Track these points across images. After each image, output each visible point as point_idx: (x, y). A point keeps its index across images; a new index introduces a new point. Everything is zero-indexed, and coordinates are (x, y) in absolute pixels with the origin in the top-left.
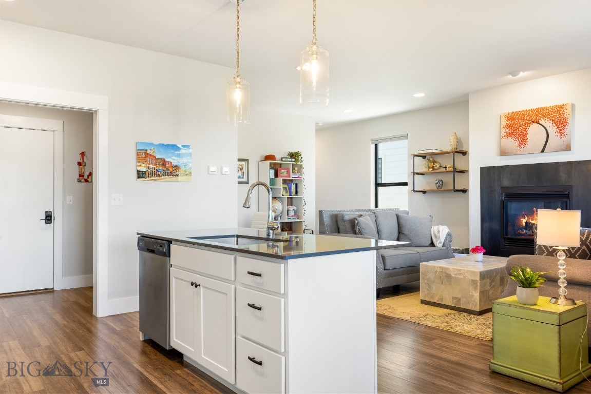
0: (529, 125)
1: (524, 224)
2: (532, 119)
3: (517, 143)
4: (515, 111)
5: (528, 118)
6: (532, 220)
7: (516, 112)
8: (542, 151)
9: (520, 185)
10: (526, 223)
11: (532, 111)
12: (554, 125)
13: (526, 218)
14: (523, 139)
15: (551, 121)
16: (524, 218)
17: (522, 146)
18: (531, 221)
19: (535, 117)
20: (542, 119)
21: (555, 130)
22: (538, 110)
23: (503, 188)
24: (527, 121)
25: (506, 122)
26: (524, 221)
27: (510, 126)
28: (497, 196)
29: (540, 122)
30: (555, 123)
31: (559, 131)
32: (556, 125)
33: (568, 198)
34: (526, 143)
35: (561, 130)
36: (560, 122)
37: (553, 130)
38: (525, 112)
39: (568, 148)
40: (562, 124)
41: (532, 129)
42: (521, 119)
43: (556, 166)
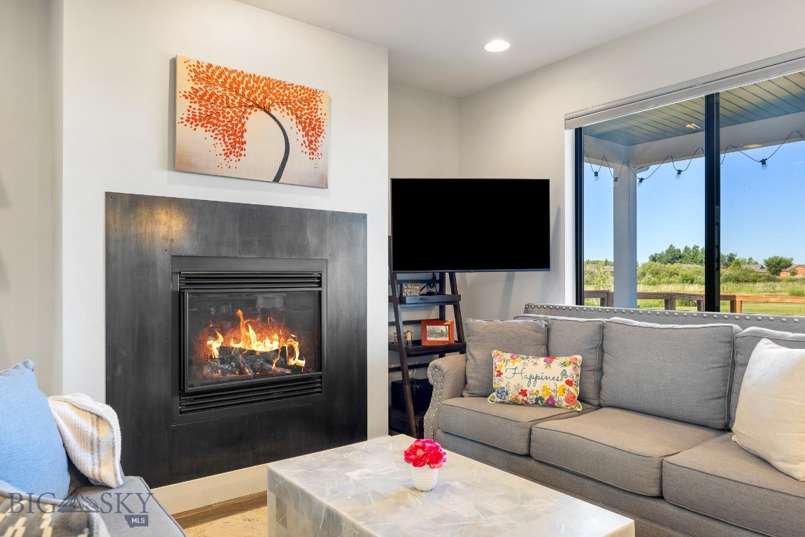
0: (248, 110)
1: (216, 353)
2: (255, 99)
3: (220, 148)
4: (215, 64)
5: (247, 92)
6: (237, 340)
7: (218, 68)
8: (277, 179)
9: (224, 252)
10: (221, 349)
11: (257, 80)
12: (300, 127)
14: (235, 142)
15: (295, 120)
16: (216, 338)
17: (232, 156)
18: (232, 344)
19: (261, 97)
20: (276, 106)
21: (301, 140)
22: (268, 82)
23: (176, 258)
24: (244, 100)
25: (192, 84)
26: (215, 345)
27: (202, 97)
28: (160, 281)
29: (273, 112)
30: (300, 123)
31: (307, 143)
32: (304, 129)
33: (320, 284)
34: (243, 152)
35: (311, 142)
36: (310, 124)
37: (297, 137)
38: (238, 76)
39: (322, 184)
40: (313, 129)
41: (256, 122)
42: (231, 89)
43: (299, 216)
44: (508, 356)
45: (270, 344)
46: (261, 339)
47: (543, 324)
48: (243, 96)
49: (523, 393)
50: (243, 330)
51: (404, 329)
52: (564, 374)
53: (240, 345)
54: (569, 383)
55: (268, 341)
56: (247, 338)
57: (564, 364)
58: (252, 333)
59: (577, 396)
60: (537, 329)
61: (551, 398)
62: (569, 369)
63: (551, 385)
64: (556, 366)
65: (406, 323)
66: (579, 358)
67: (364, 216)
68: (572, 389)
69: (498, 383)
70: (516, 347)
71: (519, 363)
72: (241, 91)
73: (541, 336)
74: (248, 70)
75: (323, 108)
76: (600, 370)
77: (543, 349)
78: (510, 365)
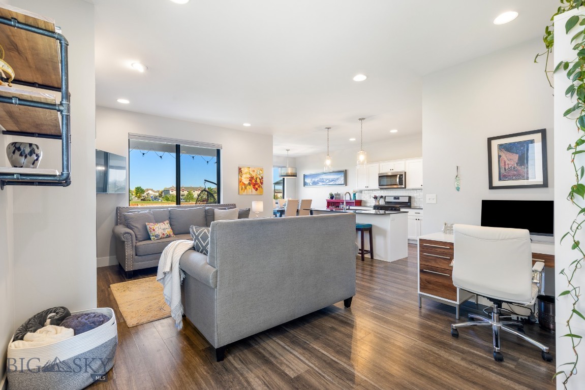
49: (163, 234)
64: (165, 225)
66: (168, 221)
69: (152, 234)
78: (156, 226)
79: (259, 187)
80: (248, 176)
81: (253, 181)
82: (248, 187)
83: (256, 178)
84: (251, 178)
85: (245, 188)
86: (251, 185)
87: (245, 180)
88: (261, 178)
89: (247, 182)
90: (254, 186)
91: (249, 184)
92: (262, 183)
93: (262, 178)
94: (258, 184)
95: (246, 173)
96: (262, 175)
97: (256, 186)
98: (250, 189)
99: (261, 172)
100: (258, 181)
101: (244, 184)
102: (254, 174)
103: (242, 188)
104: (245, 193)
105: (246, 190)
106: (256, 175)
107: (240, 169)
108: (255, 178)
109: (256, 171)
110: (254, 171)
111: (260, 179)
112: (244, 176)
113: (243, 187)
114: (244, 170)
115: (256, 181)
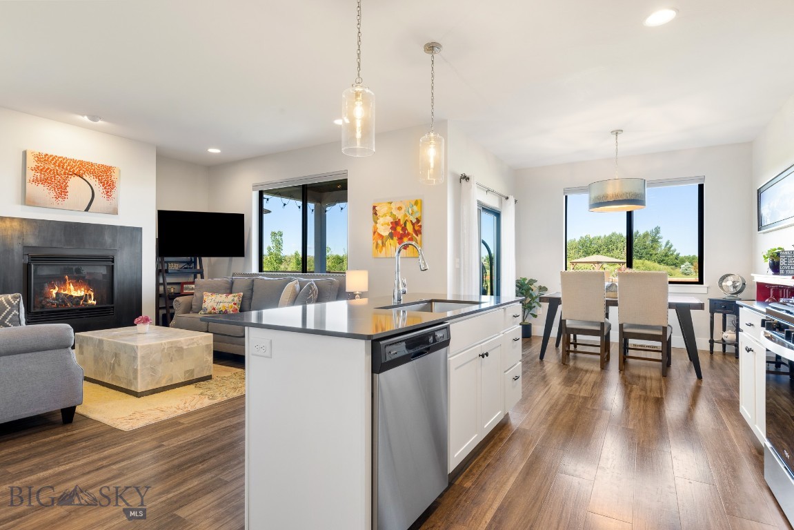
0: (70, 176)
1: (53, 296)
2: (74, 171)
3: (53, 194)
4: (49, 154)
5: (69, 168)
6: (65, 290)
7: (51, 156)
8: (87, 210)
9: (55, 245)
11: (75, 161)
13: (57, 289)
14: (62, 191)
15: (98, 181)
16: (54, 288)
17: (60, 199)
18: (63, 292)
19: (78, 170)
20: (87, 174)
21: (102, 191)
22: (82, 162)
23: (26, 247)
24: (67, 171)
25: (36, 163)
27: (42, 170)
28: (16, 258)
29: (84, 177)
30: (101, 183)
31: (105, 192)
32: (103, 186)
33: (113, 262)
34: (66, 197)
35: (108, 192)
36: (107, 183)
37: (99, 189)
38: (64, 160)
39: (115, 212)
40: (109, 186)
41: (74, 182)
42: (59, 166)
43: (100, 228)
44: (210, 294)
45: (80, 293)
46: (76, 290)
47: (230, 280)
48: (67, 169)
49: (214, 309)
50: (68, 285)
51: (168, 287)
52: (233, 300)
53: (66, 292)
54: (235, 304)
55: (79, 291)
56: (69, 290)
57: (234, 296)
58: (72, 287)
59: (238, 309)
60: (227, 282)
61: (226, 310)
62: (236, 299)
63: (226, 305)
64: (231, 297)
65: (169, 284)
66: (242, 294)
67: (141, 229)
68: (236, 306)
69: (204, 305)
70: (215, 290)
71: (214, 297)
72: (65, 167)
73: (228, 286)
74: (70, 156)
75: (115, 176)
76: (251, 298)
77: (228, 291)
78: (210, 298)
79: (411, 239)
80: (389, 219)
81: (399, 229)
82: (387, 243)
83: (405, 223)
84: (395, 224)
85: (383, 244)
86: (395, 238)
87: (383, 227)
88: (414, 221)
89: (385, 232)
90: (400, 239)
91: (391, 236)
92: (418, 232)
93: (418, 221)
94: (409, 234)
95: (385, 215)
96: (418, 215)
97: (406, 241)
98: (393, 245)
99: (415, 208)
100: (409, 228)
101: (381, 236)
102: (400, 216)
103: (377, 244)
104: (382, 254)
105: (384, 249)
106: (405, 215)
107: (374, 207)
108: (402, 222)
109: (404, 209)
110: (400, 208)
111: (413, 224)
112: (381, 221)
113: (380, 242)
114: (381, 210)
115: (404, 229)
